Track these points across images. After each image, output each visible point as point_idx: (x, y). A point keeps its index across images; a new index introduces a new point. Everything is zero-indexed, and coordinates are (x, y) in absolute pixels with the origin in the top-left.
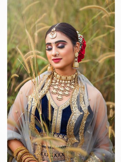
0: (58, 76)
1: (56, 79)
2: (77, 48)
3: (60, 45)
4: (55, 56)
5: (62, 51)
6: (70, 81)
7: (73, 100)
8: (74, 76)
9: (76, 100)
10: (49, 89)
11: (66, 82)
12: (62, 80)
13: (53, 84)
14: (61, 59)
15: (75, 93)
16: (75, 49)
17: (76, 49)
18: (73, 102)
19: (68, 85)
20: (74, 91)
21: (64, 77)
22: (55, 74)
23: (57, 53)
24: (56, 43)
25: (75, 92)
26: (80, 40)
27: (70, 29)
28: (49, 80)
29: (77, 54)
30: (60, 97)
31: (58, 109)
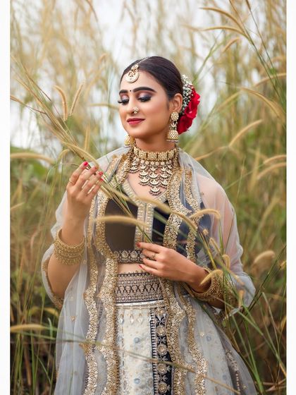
0: (141, 152)
1: (138, 160)
2: (176, 105)
3: (142, 95)
4: (132, 113)
5: (145, 106)
6: (165, 161)
7: (171, 193)
8: (171, 153)
9: (177, 191)
10: (126, 177)
11: (157, 163)
12: (149, 160)
13: (134, 168)
14: (143, 120)
15: (174, 182)
16: (171, 105)
17: (175, 107)
18: (172, 196)
19: (164, 169)
20: (172, 178)
21: (152, 155)
22: (135, 150)
23: (136, 109)
24: (136, 90)
25: (175, 180)
26: (186, 91)
27: (165, 69)
28: (126, 162)
29: (175, 116)
30: (155, 190)
31: (146, 206)
